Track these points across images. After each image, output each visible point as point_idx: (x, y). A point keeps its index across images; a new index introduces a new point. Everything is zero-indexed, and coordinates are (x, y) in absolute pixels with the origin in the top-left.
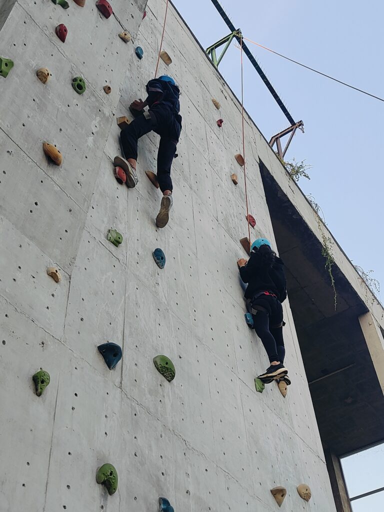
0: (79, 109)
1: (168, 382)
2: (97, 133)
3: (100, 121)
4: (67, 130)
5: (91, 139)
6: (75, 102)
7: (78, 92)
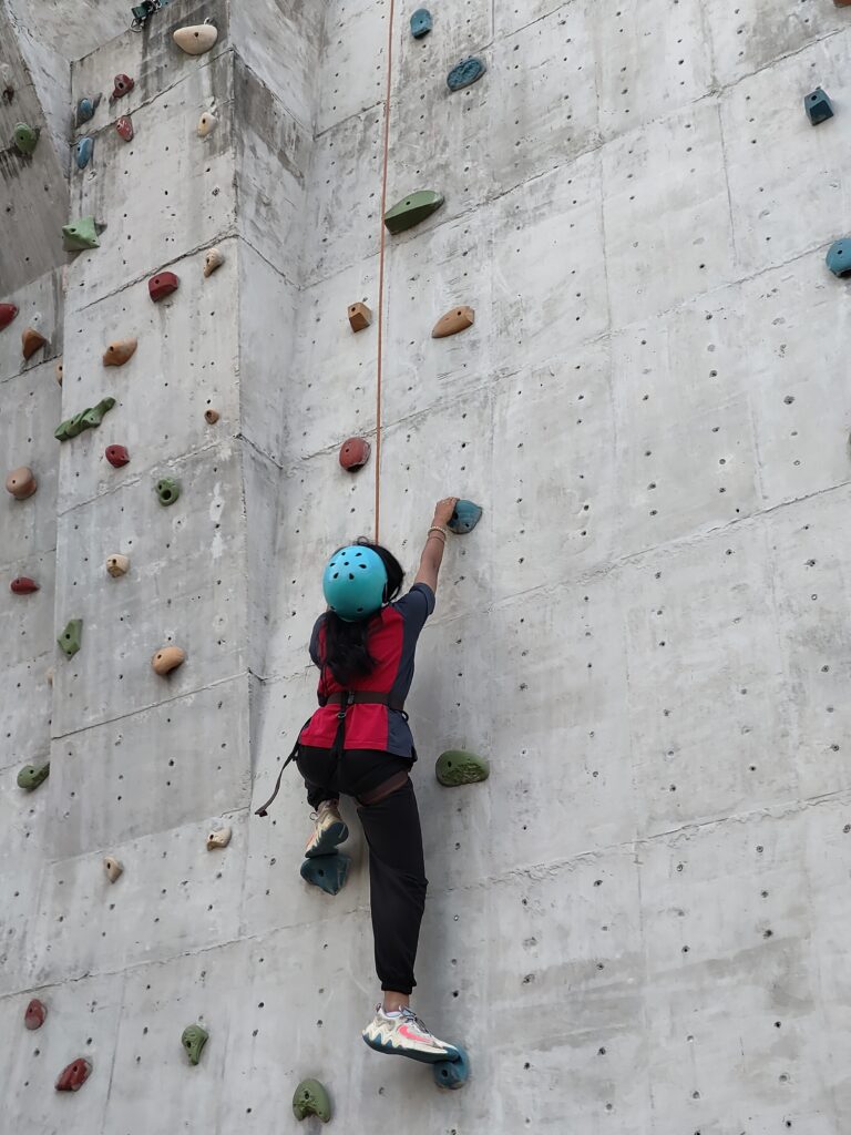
0: (184, 524)
1: (480, 784)
2: (223, 515)
3: (221, 486)
4: (177, 588)
5: (217, 541)
6: (175, 521)
7: (172, 503)
